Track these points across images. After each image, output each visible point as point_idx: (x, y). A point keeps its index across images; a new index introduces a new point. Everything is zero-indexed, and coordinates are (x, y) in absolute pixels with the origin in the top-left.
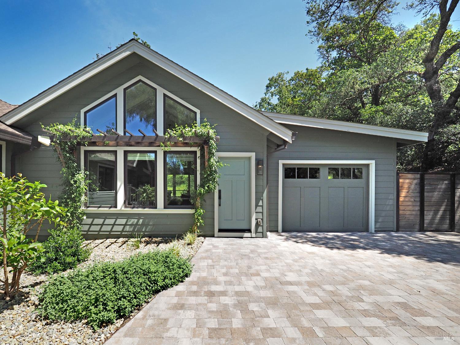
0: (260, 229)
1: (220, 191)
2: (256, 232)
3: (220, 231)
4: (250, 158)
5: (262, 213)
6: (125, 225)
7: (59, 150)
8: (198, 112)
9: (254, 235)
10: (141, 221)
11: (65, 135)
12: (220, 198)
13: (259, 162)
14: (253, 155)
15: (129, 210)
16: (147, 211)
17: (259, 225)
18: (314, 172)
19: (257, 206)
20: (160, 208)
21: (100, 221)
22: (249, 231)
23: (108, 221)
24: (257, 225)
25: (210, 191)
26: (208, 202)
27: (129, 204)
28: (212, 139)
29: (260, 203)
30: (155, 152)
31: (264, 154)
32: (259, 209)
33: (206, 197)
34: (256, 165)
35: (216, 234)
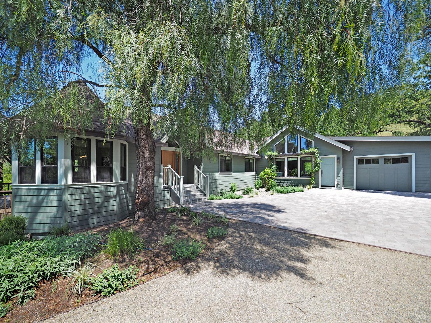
0: (339, 186)
1: (322, 171)
2: (337, 187)
3: (322, 186)
4: (335, 157)
5: (340, 179)
6: (287, 183)
7: (269, 160)
8: (313, 141)
10: (293, 181)
11: (271, 155)
12: (322, 173)
14: (336, 156)
15: (288, 178)
16: (294, 178)
17: (338, 184)
18: (375, 161)
19: (337, 177)
20: (299, 177)
21: (280, 181)
22: (334, 187)
23: (282, 181)
25: (317, 171)
26: (317, 174)
27: (289, 176)
28: (315, 153)
29: (339, 176)
30: (297, 157)
31: (340, 156)
32: (338, 178)
33: (316, 173)
34: (337, 160)
35: (320, 187)
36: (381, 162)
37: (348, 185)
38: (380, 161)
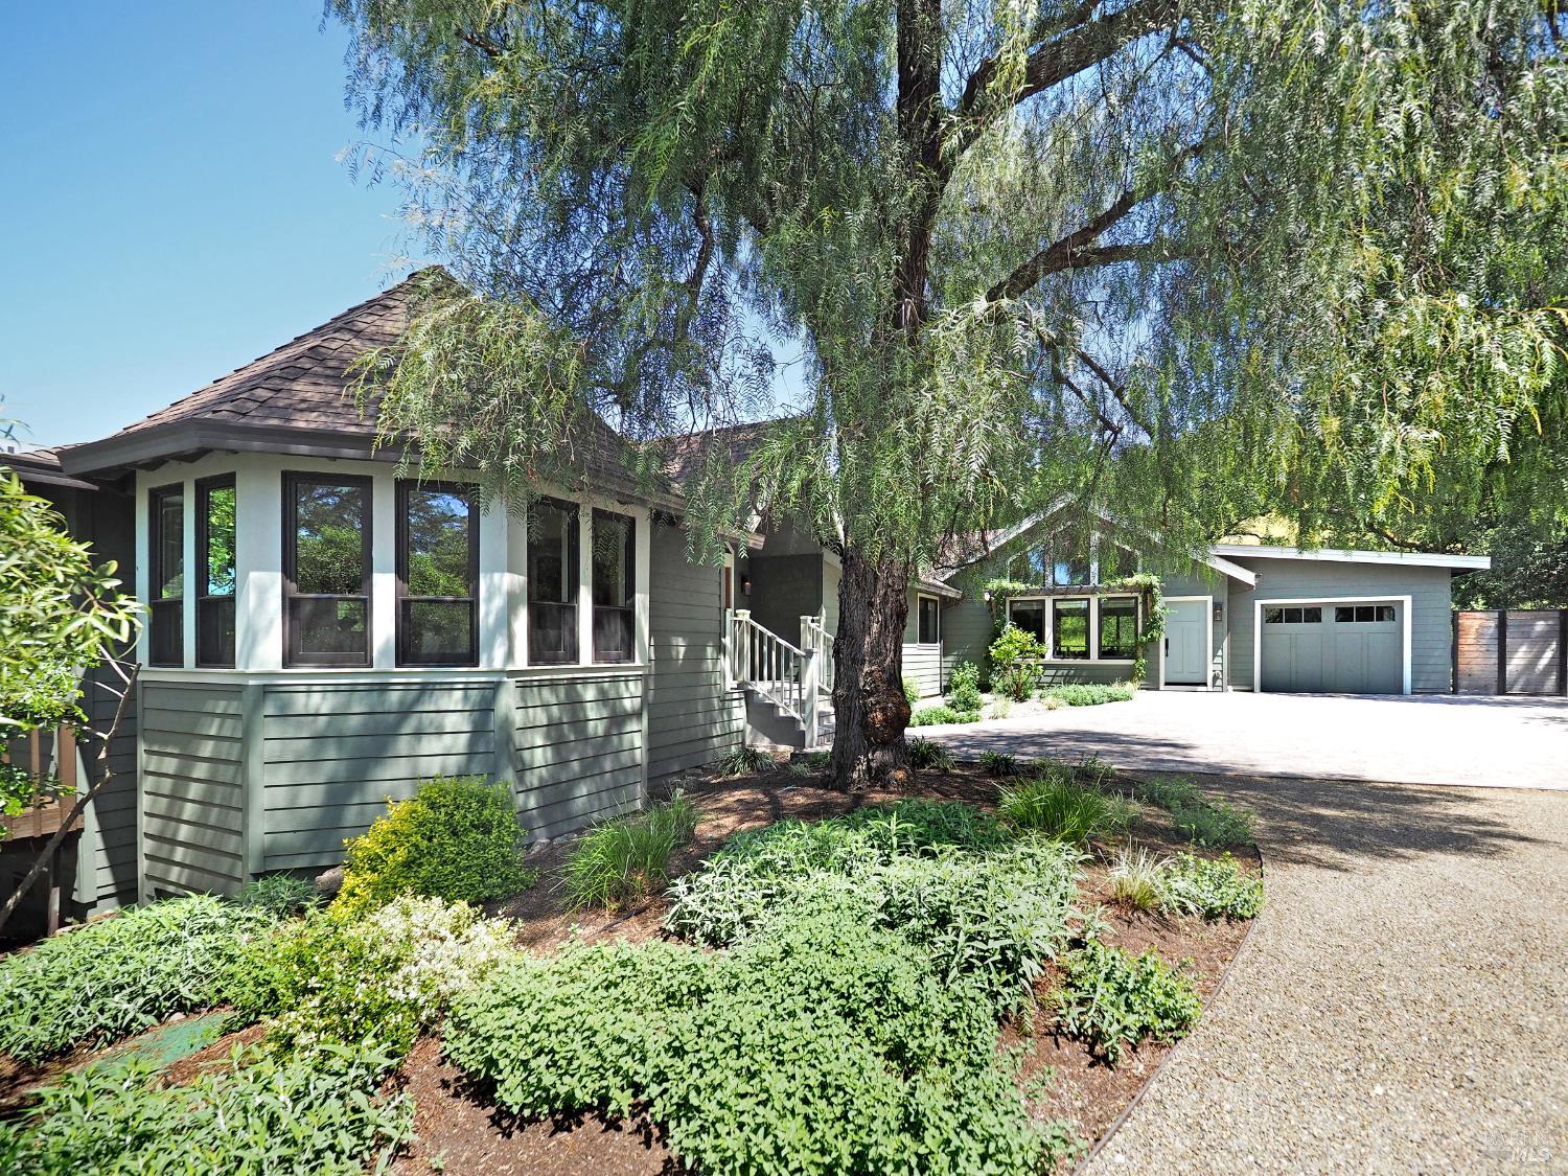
0: (1219, 682)
1: (1167, 640)
2: (1214, 685)
3: (1167, 684)
4: (1206, 601)
5: (1221, 664)
6: (1055, 676)
8: (1139, 554)
9: (1210, 688)
10: (1072, 672)
11: (1000, 589)
12: (1167, 647)
13: (1217, 606)
14: (1209, 599)
15: (1058, 661)
16: (1079, 662)
17: (1218, 678)
18: (1313, 614)
19: (1214, 656)
20: (1096, 660)
22: (1205, 684)
24: (1215, 678)
25: (1154, 640)
26: (1152, 651)
27: (1059, 655)
29: (1219, 653)
30: (1088, 599)
31: (1224, 598)
32: (1218, 660)
33: (1149, 646)
34: (1215, 609)
35: (1162, 687)
36: (1329, 616)
37: (1241, 680)
38: (1324, 617)
